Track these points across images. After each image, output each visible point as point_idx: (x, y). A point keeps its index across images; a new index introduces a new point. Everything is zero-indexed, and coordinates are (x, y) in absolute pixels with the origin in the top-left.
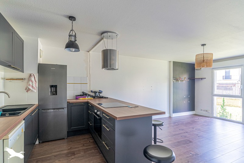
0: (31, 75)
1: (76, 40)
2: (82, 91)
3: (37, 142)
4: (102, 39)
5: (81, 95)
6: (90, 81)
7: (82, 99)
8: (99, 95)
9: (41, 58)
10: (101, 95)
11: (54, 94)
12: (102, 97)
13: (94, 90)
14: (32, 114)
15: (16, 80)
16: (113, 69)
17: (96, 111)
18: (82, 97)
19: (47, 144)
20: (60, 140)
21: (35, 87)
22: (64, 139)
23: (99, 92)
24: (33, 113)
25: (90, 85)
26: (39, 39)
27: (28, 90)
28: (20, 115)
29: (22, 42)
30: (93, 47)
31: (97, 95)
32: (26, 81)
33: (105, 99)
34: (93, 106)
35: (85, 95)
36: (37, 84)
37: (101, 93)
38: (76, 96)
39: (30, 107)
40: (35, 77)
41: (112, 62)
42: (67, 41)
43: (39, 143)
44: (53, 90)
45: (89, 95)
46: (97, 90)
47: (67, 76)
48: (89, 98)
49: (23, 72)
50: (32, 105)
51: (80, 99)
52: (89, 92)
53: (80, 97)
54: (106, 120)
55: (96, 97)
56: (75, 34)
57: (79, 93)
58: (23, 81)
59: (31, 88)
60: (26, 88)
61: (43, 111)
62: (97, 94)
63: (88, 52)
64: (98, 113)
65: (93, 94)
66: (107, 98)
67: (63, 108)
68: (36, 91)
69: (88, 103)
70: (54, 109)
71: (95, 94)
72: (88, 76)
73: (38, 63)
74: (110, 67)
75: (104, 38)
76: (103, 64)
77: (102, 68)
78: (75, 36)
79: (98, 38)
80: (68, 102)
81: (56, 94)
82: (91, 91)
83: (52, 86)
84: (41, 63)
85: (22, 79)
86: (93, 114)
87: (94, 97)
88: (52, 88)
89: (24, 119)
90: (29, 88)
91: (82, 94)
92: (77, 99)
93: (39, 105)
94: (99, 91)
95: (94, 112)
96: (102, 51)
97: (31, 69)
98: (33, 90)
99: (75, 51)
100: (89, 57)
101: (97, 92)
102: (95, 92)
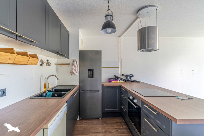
0: (74, 61)
1: (112, 20)
2: (114, 75)
3: (78, 119)
4: (138, 18)
5: (113, 79)
6: (121, 64)
7: (114, 82)
8: (130, 79)
9: (82, 46)
10: (132, 78)
11: (91, 77)
12: (134, 81)
13: (125, 74)
14: (73, 96)
15: (64, 65)
16: (152, 50)
17: (131, 98)
18: (114, 80)
19: (85, 122)
20: (96, 120)
21: (77, 71)
22: (99, 119)
23: (130, 76)
24: (75, 94)
25: (121, 69)
26: (80, 29)
27: (72, 73)
28: (64, 97)
29: (68, 33)
30: (125, 30)
31: (128, 79)
32: (71, 66)
33: (136, 83)
34: (127, 91)
35: (117, 78)
36: (78, 68)
37: (132, 77)
38: (109, 79)
39: (73, 88)
40: (77, 62)
41: (151, 42)
42: (103, 22)
43: (80, 119)
44: (90, 73)
45: (121, 79)
46: (128, 73)
47: (102, 60)
48: (121, 81)
49: (69, 59)
50: (75, 86)
51: (113, 82)
52: (120, 75)
53: (113, 80)
54: (147, 113)
55: (127, 81)
56: (112, 12)
57: (112, 77)
58: (69, 66)
59: (74, 71)
60: (71, 72)
61: (83, 92)
62: (128, 77)
63: (120, 37)
64: (135, 101)
65: (124, 78)
66: (139, 82)
67: (99, 90)
68: (77, 75)
69: (120, 87)
70: (91, 91)
71: (126, 77)
72: (120, 61)
73: (79, 50)
74: (148, 48)
75: (140, 16)
76: (139, 45)
77: (138, 50)
78: (112, 16)
79: (133, 17)
80: (102, 85)
81: (93, 78)
82: (123, 75)
83: (89, 70)
84: (82, 50)
85: (68, 64)
86: (128, 100)
87: (125, 81)
88: (90, 72)
89: (66, 102)
90: (73, 72)
91: (114, 77)
92: (109, 82)
93: (80, 86)
94: (131, 74)
95: (129, 98)
96: (138, 31)
97: (74, 56)
98: (76, 73)
99: (111, 33)
100: (120, 42)
101: (128, 76)
102: (126, 76)
